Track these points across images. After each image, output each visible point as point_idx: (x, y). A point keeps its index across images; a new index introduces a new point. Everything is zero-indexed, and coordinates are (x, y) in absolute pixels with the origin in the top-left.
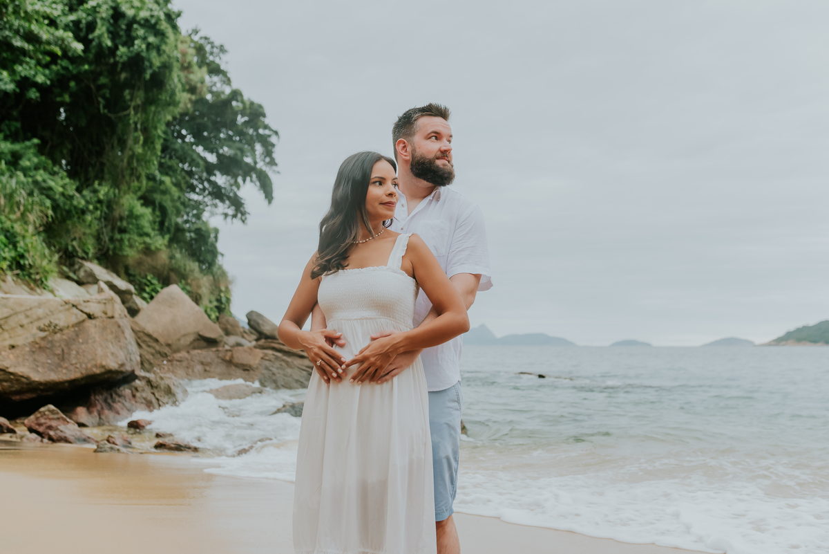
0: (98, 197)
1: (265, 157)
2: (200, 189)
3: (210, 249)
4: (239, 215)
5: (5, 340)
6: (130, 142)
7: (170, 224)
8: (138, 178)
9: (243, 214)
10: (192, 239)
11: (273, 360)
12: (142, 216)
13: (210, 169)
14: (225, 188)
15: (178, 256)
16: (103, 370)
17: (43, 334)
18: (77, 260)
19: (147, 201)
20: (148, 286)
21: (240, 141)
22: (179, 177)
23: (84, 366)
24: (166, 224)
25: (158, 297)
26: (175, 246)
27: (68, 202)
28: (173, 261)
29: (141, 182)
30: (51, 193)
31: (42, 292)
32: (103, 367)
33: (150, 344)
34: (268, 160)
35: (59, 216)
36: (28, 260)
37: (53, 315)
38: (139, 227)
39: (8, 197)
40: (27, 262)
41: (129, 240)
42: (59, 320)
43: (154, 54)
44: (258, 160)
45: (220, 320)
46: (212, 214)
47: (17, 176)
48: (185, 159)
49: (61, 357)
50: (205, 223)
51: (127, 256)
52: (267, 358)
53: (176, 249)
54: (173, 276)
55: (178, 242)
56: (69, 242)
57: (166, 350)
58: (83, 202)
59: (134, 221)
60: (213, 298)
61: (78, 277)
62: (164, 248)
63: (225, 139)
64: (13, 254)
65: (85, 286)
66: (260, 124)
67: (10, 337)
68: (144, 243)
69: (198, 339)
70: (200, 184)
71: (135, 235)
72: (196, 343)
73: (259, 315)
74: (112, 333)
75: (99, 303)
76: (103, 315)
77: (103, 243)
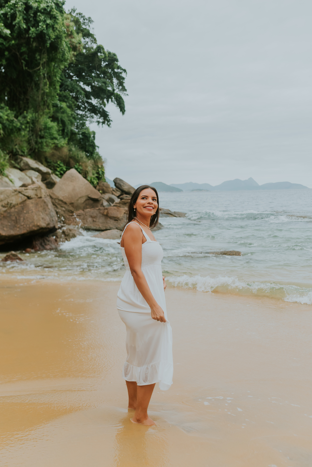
0: (27, 120)
1: (119, 86)
2: (83, 108)
3: (91, 144)
4: (106, 122)
6: (42, 85)
7: (68, 131)
8: (48, 107)
9: (108, 121)
10: (81, 139)
12: (52, 127)
13: (88, 95)
14: (97, 106)
15: (73, 149)
16: (38, 228)
17: (4, 209)
18: (19, 156)
19: (54, 118)
20: (58, 167)
21: (104, 77)
23: (28, 226)
24: (66, 131)
25: (65, 175)
26: (72, 143)
27: (11, 124)
28: (71, 152)
29: (50, 109)
30: (1, 120)
31: (2, 177)
32: (38, 226)
33: (62, 205)
34: (121, 87)
35: (6, 132)
37: (9, 198)
38: (51, 134)
41: (46, 142)
42: (12, 200)
43: (51, 30)
44: (115, 88)
45: (99, 184)
46: (91, 122)
48: (73, 90)
49: (15, 221)
50: (87, 129)
51: (46, 152)
53: (72, 145)
54: (72, 162)
55: (73, 141)
56: (14, 147)
57: (71, 208)
58: (19, 124)
59: (48, 131)
60: (95, 172)
61: (20, 166)
62: (65, 145)
63: (95, 77)
65: (24, 171)
66: (115, 66)
68: (54, 143)
69: (88, 200)
70: (83, 104)
71: (49, 139)
72: (87, 202)
73: (121, 180)
74: (41, 206)
75: (33, 190)
76: (36, 197)
77: (32, 145)
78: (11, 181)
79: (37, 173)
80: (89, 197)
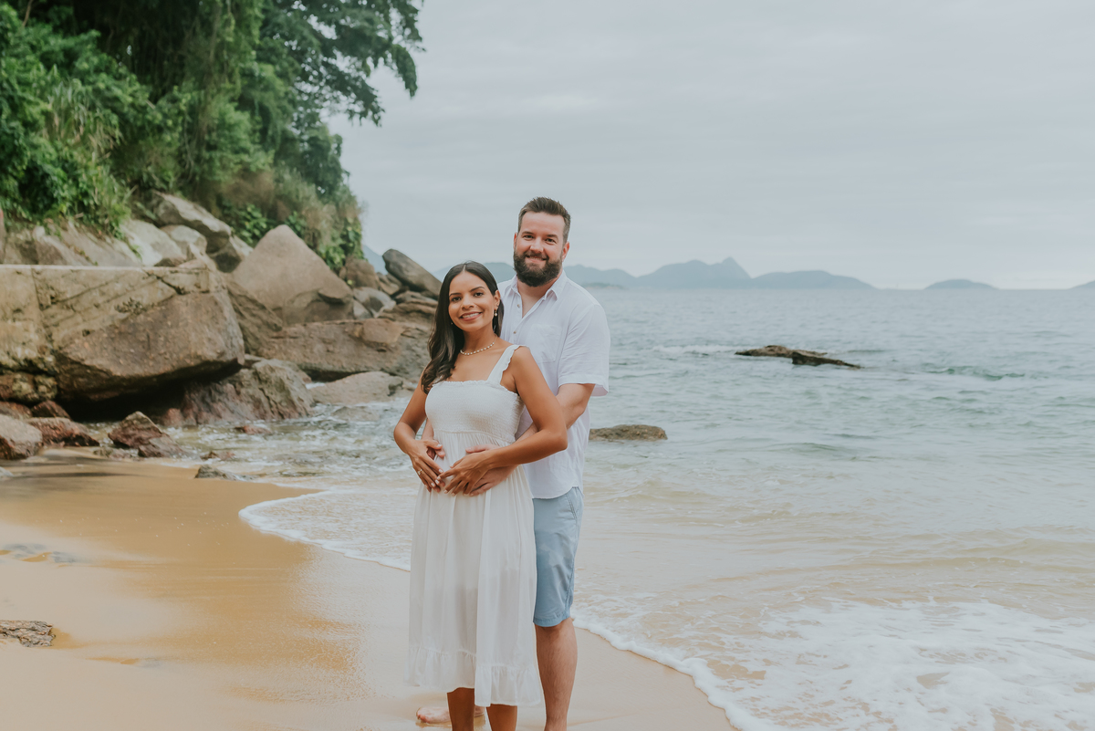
0: (178, 108)
1: (404, 28)
2: (315, 77)
3: (331, 166)
4: (370, 113)
5: (78, 324)
6: (218, 25)
7: (276, 132)
8: (230, 76)
9: (376, 111)
10: (305, 153)
12: (237, 124)
13: (327, 47)
14: (349, 75)
15: (287, 177)
16: (198, 362)
17: (123, 316)
18: (154, 192)
19: (243, 103)
20: (249, 221)
22: (286, 64)
23: (175, 356)
24: (270, 133)
25: (264, 241)
26: (283, 163)
27: (140, 116)
28: (281, 185)
29: (234, 83)
30: (117, 105)
31: (113, 242)
32: (198, 357)
33: (254, 312)
34: (408, 31)
35: (128, 134)
36: (93, 198)
37: (134, 290)
38: (234, 141)
39: (63, 115)
40: (92, 202)
41: (221, 159)
42: (142, 296)
44: (394, 34)
45: (347, 265)
46: (333, 112)
47: (73, 85)
48: (293, 35)
49: (146, 345)
50: (323, 129)
51: (220, 182)
53: (284, 167)
54: (282, 207)
55: (286, 157)
56: (144, 169)
57: (276, 320)
58: (159, 117)
59: (227, 132)
60: (337, 234)
61: (157, 215)
62: (267, 168)
63: (345, 6)
64: (74, 192)
65: (166, 228)
67: (84, 321)
68: (241, 162)
69: (317, 301)
70: (314, 69)
71: (229, 151)
72: (315, 306)
73: (401, 255)
74: (208, 312)
75: (190, 273)
76: (195, 289)
77: (187, 166)
78: (134, 251)
79: (197, 234)
80: (320, 295)
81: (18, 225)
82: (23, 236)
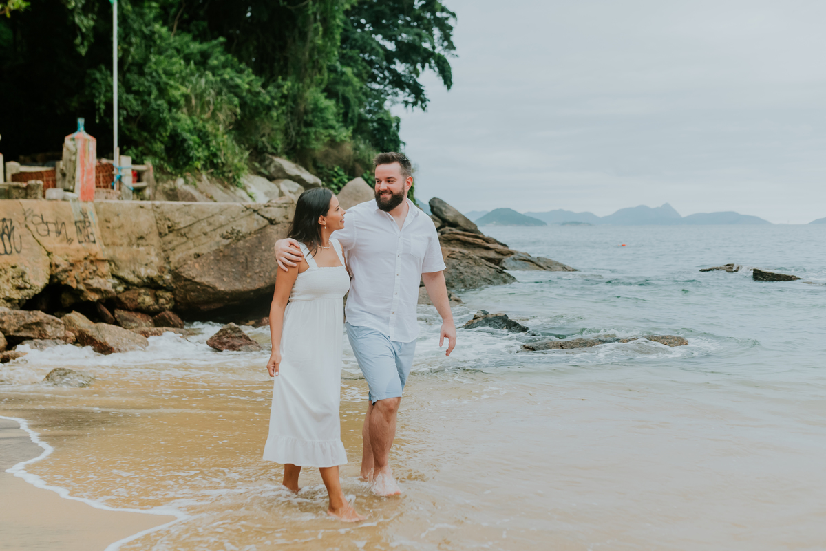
0: (282, 92)
1: (443, 41)
2: (381, 78)
3: (392, 138)
4: (419, 103)
5: (190, 249)
6: (311, 35)
7: (354, 115)
8: (320, 70)
9: (423, 101)
10: (375, 129)
11: (459, 258)
12: (326, 108)
13: (389, 57)
14: (405, 76)
15: (362, 146)
17: (226, 242)
18: (267, 155)
19: (330, 93)
20: (335, 177)
21: (418, 26)
22: (360, 68)
23: (267, 274)
24: (350, 115)
25: (345, 189)
26: (359, 136)
27: (255, 99)
28: (358, 152)
29: (323, 75)
30: (238, 90)
31: (235, 190)
34: (446, 44)
35: (247, 113)
36: (221, 159)
37: (235, 221)
38: (324, 120)
39: (199, 97)
40: (219, 161)
41: (315, 133)
42: (241, 226)
44: (436, 45)
46: (394, 103)
47: (206, 75)
48: (366, 48)
49: (244, 265)
50: (386, 112)
51: (314, 149)
52: (453, 256)
53: (360, 140)
54: (359, 167)
55: (362, 132)
56: (259, 138)
58: (268, 98)
59: (319, 114)
61: (269, 172)
62: (348, 139)
63: (403, 25)
64: (206, 153)
65: (275, 181)
66: (437, 6)
67: (195, 246)
68: (330, 135)
70: (380, 73)
71: (321, 127)
73: (441, 202)
75: (280, 207)
76: (284, 220)
77: (290, 137)
78: (251, 197)
79: (297, 185)
81: (165, 177)
82: (167, 186)
